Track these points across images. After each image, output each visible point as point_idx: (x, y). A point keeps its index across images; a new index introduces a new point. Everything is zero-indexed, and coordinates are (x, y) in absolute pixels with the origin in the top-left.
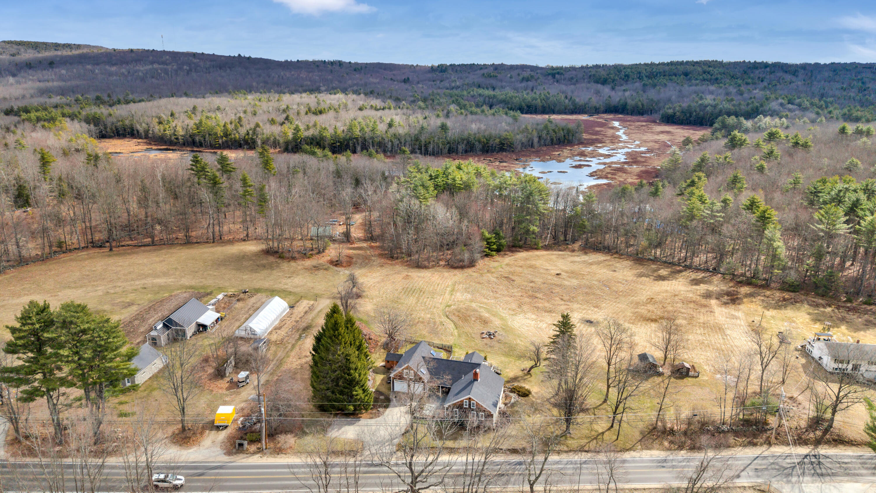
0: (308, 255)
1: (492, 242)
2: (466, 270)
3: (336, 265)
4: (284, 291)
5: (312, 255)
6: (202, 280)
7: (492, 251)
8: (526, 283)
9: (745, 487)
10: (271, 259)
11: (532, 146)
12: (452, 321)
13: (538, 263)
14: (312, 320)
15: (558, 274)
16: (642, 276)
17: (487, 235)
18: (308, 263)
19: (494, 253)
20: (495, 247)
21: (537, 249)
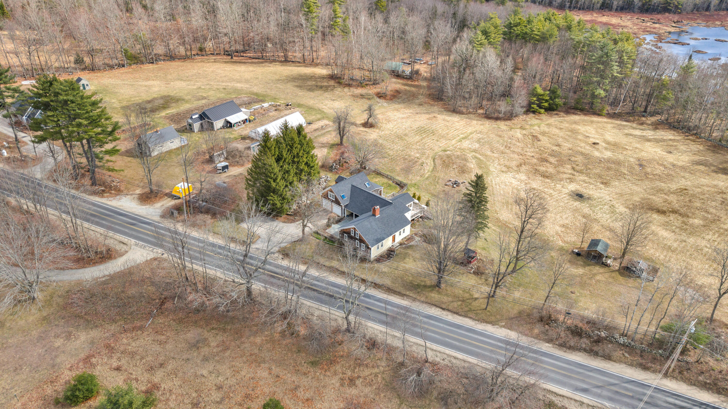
0: (363, 84)
1: (544, 100)
2: (499, 122)
3: (380, 97)
4: (320, 110)
5: (367, 85)
6: (268, 90)
7: (541, 108)
8: (550, 146)
9: (583, 403)
10: (332, 83)
11: (708, 9)
12: (435, 164)
13: (581, 128)
14: (316, 137)
15: (594, 144)
16: (701, 164)
17: (540, 91)
18: (360, 91)
19: (542, 111)
20: (546, 104)
21: (599, 115)
